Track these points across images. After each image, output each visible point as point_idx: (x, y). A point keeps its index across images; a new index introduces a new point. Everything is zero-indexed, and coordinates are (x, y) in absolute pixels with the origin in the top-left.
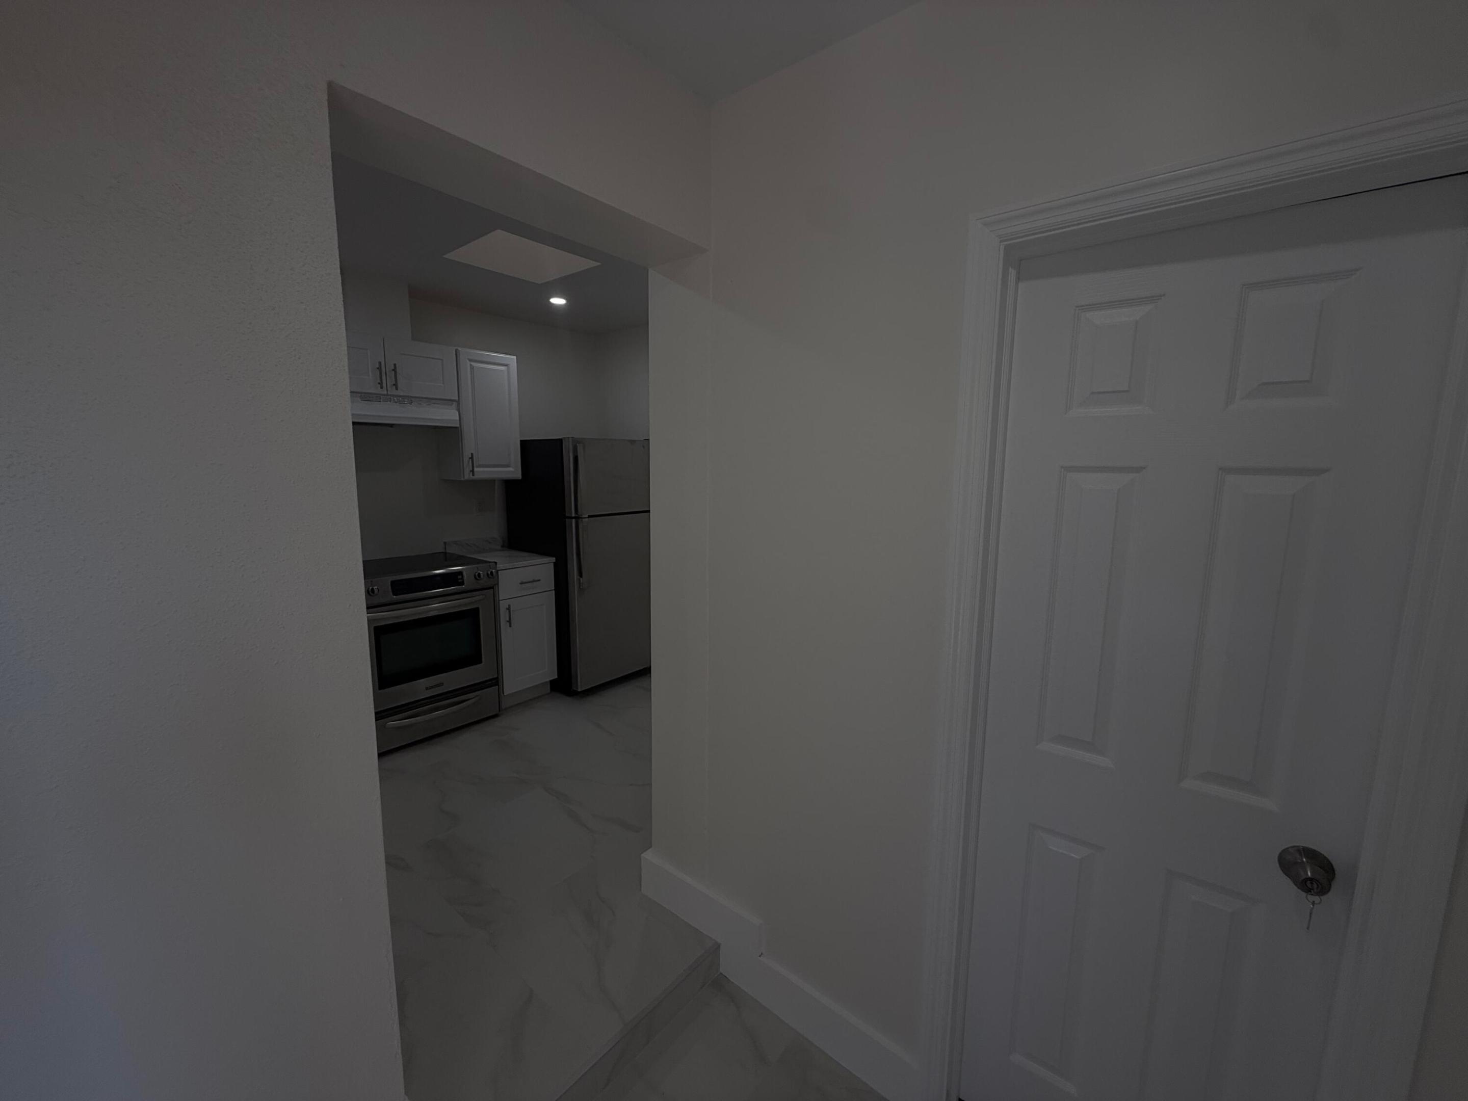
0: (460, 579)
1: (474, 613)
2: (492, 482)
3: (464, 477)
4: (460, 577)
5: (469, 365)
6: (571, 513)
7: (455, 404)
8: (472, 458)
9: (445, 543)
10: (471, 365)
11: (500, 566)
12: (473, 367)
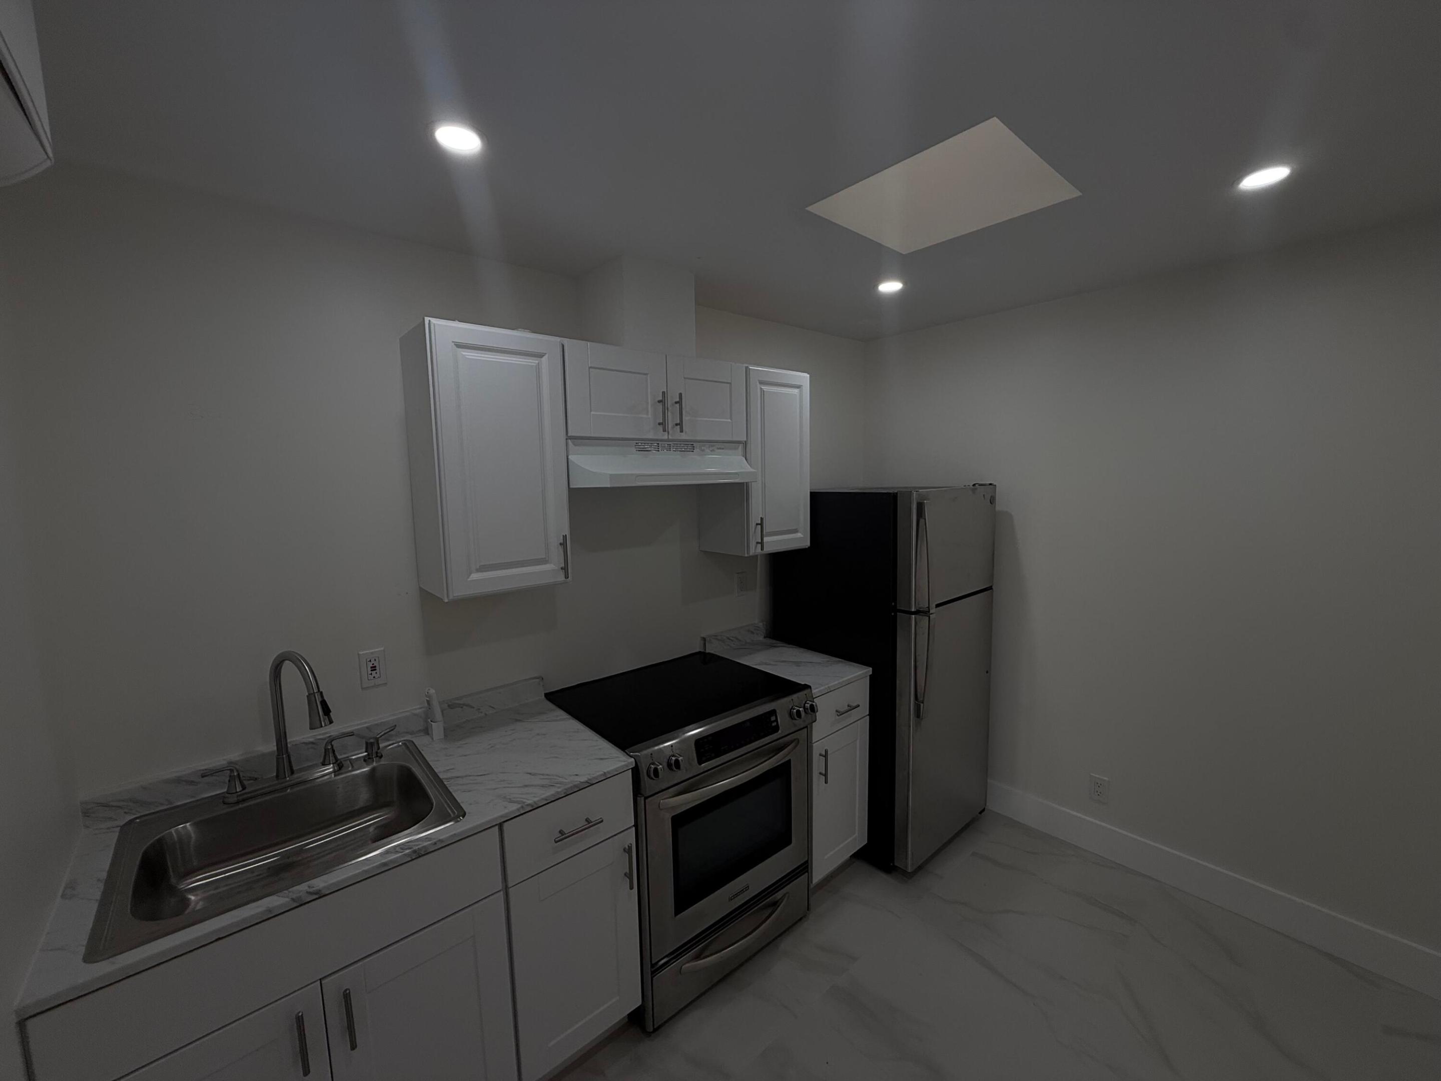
0: (774, 721)
1: (787, 770)
3: (750, 552)
4: (773, 718)
5: (759, 391)
6: (910, 607)
7: (741, 446)
8: (761, 523)
9: (704, 639)
10: (761, 389)
11: (816, 692)
12: (764, 391)
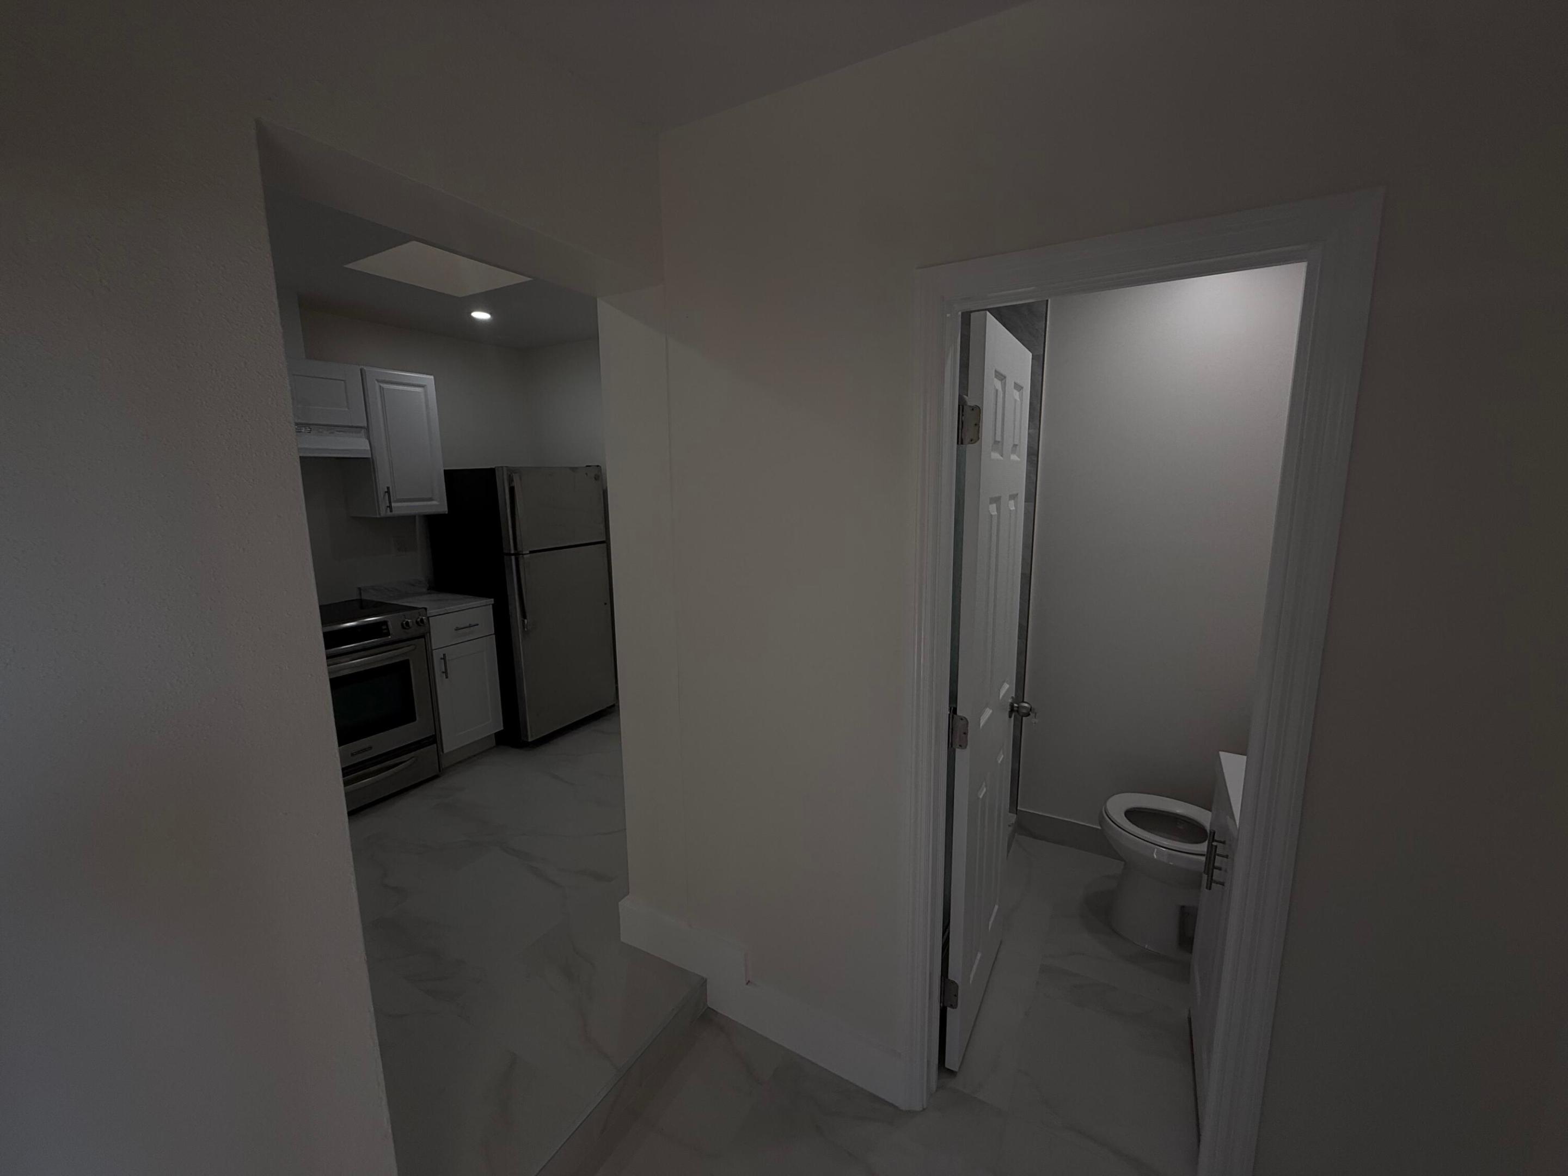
0: (385, 629)
1: (405, 665)
2: (412, 518)
3: (380, 514)
4: (384, 627)
5: (377, 388)
6: (510, 550)
7: (364, 432)
8: (388, 492)
9: (359, 588)
10: (380, 386)
11: (431, 612)
12: (383, 388)
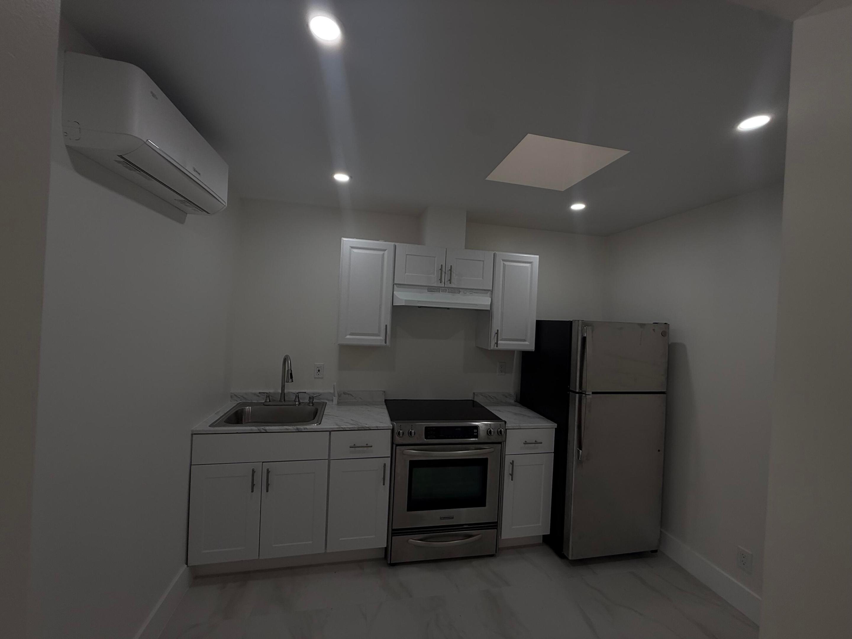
0: (476, 432)
1: (482, 463)
2: (512, 352)
3: (490, 348)
4: (475, 431)
5: (502, 265)
6: (576, 389)
7: (490, 292)
8: (497, 333)
9: (474, 393)
10: (504, 263)
11: (508, 425)
12: (505, 265)
